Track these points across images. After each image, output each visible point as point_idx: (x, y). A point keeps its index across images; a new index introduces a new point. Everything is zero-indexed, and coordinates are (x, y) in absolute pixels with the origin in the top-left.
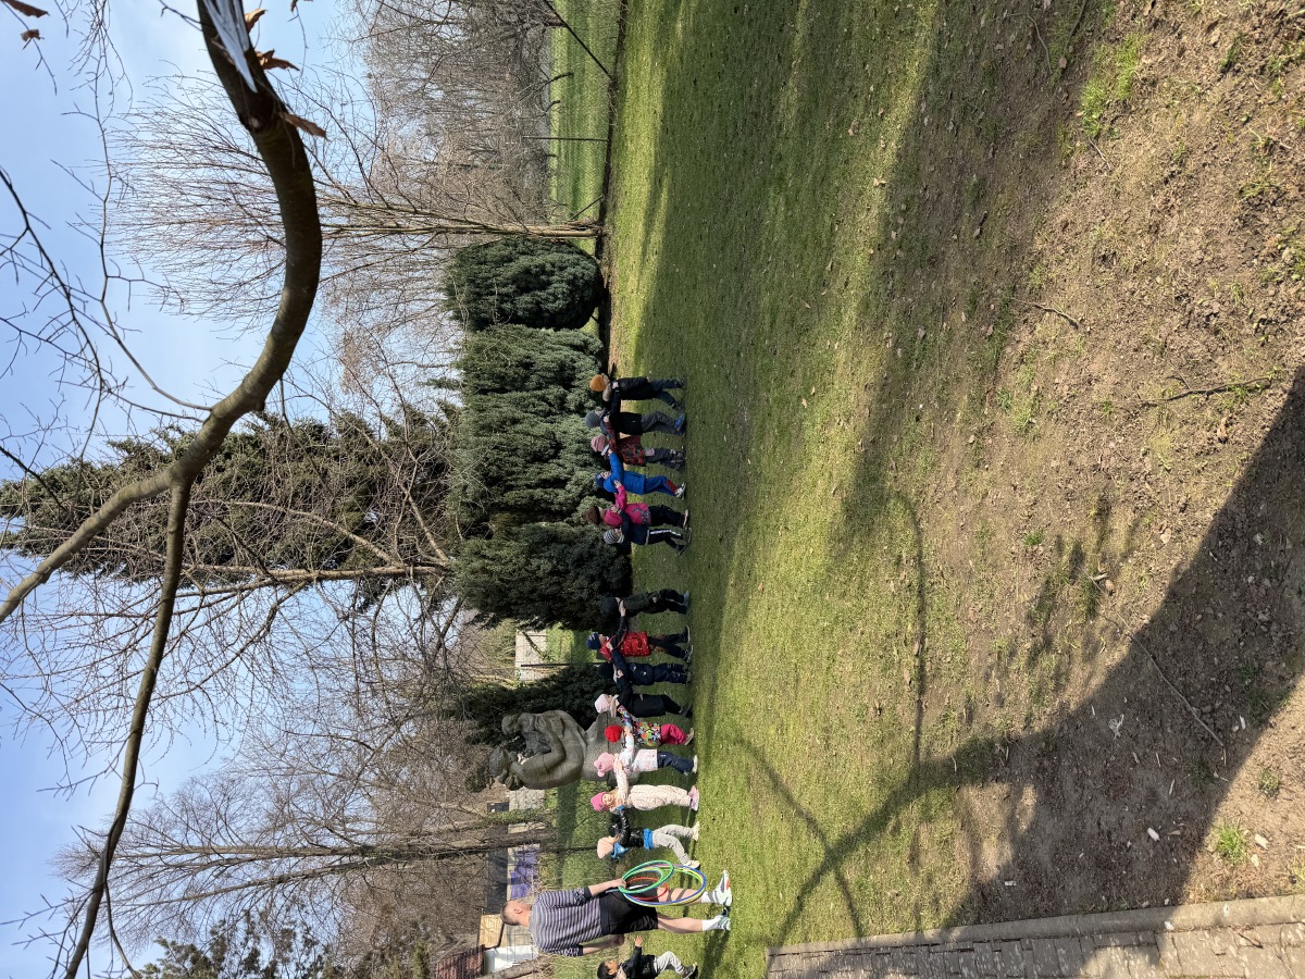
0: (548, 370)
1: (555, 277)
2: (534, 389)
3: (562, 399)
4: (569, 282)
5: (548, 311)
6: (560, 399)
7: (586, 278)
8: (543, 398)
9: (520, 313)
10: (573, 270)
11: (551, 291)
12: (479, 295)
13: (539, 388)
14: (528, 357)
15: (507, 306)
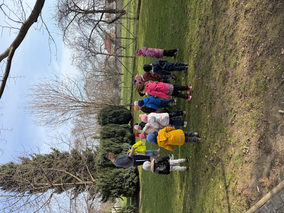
0: (119, 133)
1: (121, 114)
2: (116, 137)
3: (123, 139)
4: (124, 115)
5: (119, 121)
6: (122, 139)
7: (128, 114)
8: (118, 139)
9: (114, 122)
10: (125, 112)
11: (120, 117)
12: (105, 118)
13: (117, 137)
14: (115, 130)
15: (111, 120)
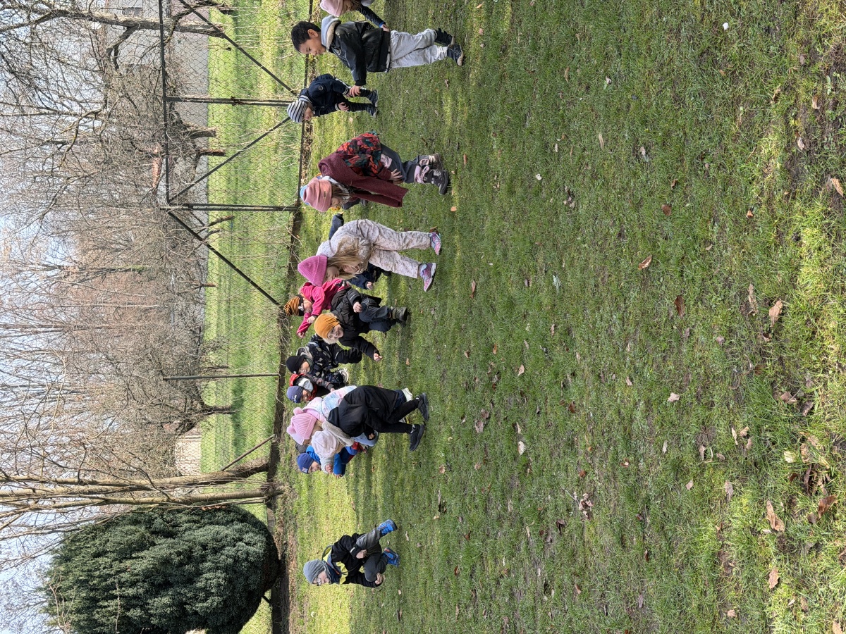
1: (207, 564)
4: (226, 569)
5: (196, 613)
7: (252, 559)
10: (232, 550)
11: (199, 585)
12: (93, 602)
15: (135, 613)
